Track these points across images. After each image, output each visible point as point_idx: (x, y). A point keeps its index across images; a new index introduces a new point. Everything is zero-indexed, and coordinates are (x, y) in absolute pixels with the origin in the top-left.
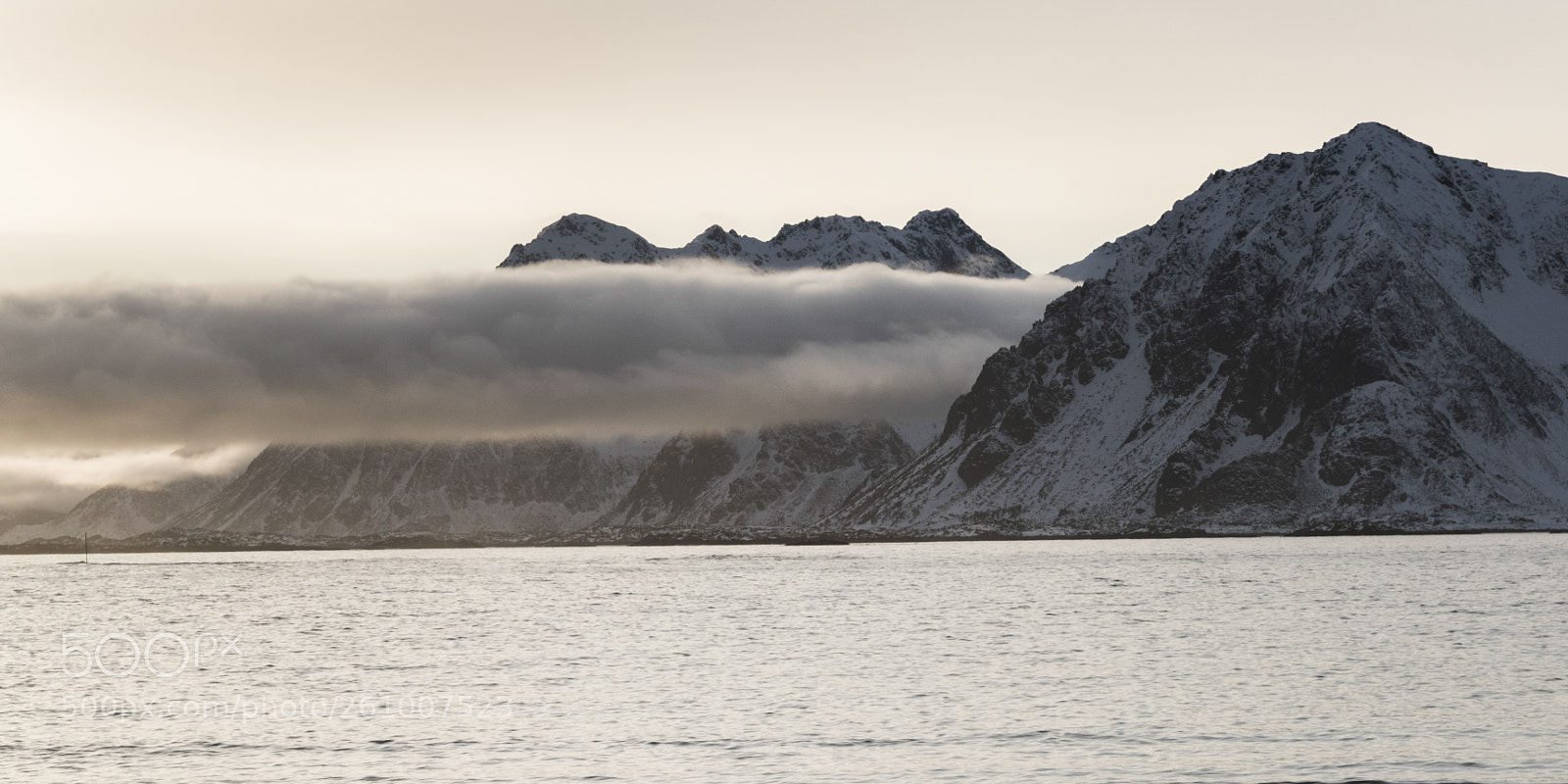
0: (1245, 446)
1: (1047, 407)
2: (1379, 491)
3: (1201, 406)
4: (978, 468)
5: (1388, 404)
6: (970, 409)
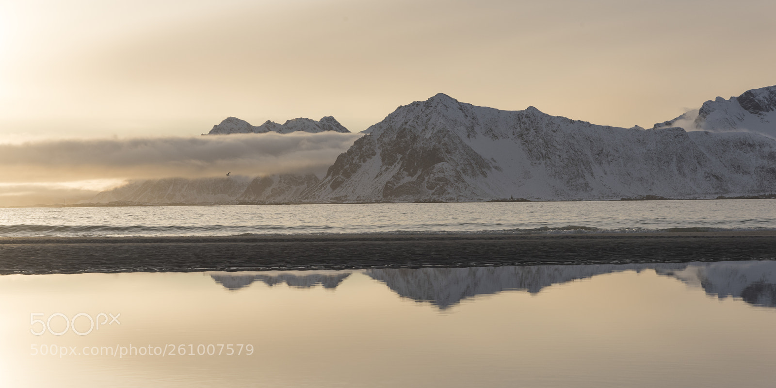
0: (406, 179)
1: (354, 168)
2: (442, 192)
3: (395, 169)
4: (335, 185)
5: (445, 168)
6: (334, 169)
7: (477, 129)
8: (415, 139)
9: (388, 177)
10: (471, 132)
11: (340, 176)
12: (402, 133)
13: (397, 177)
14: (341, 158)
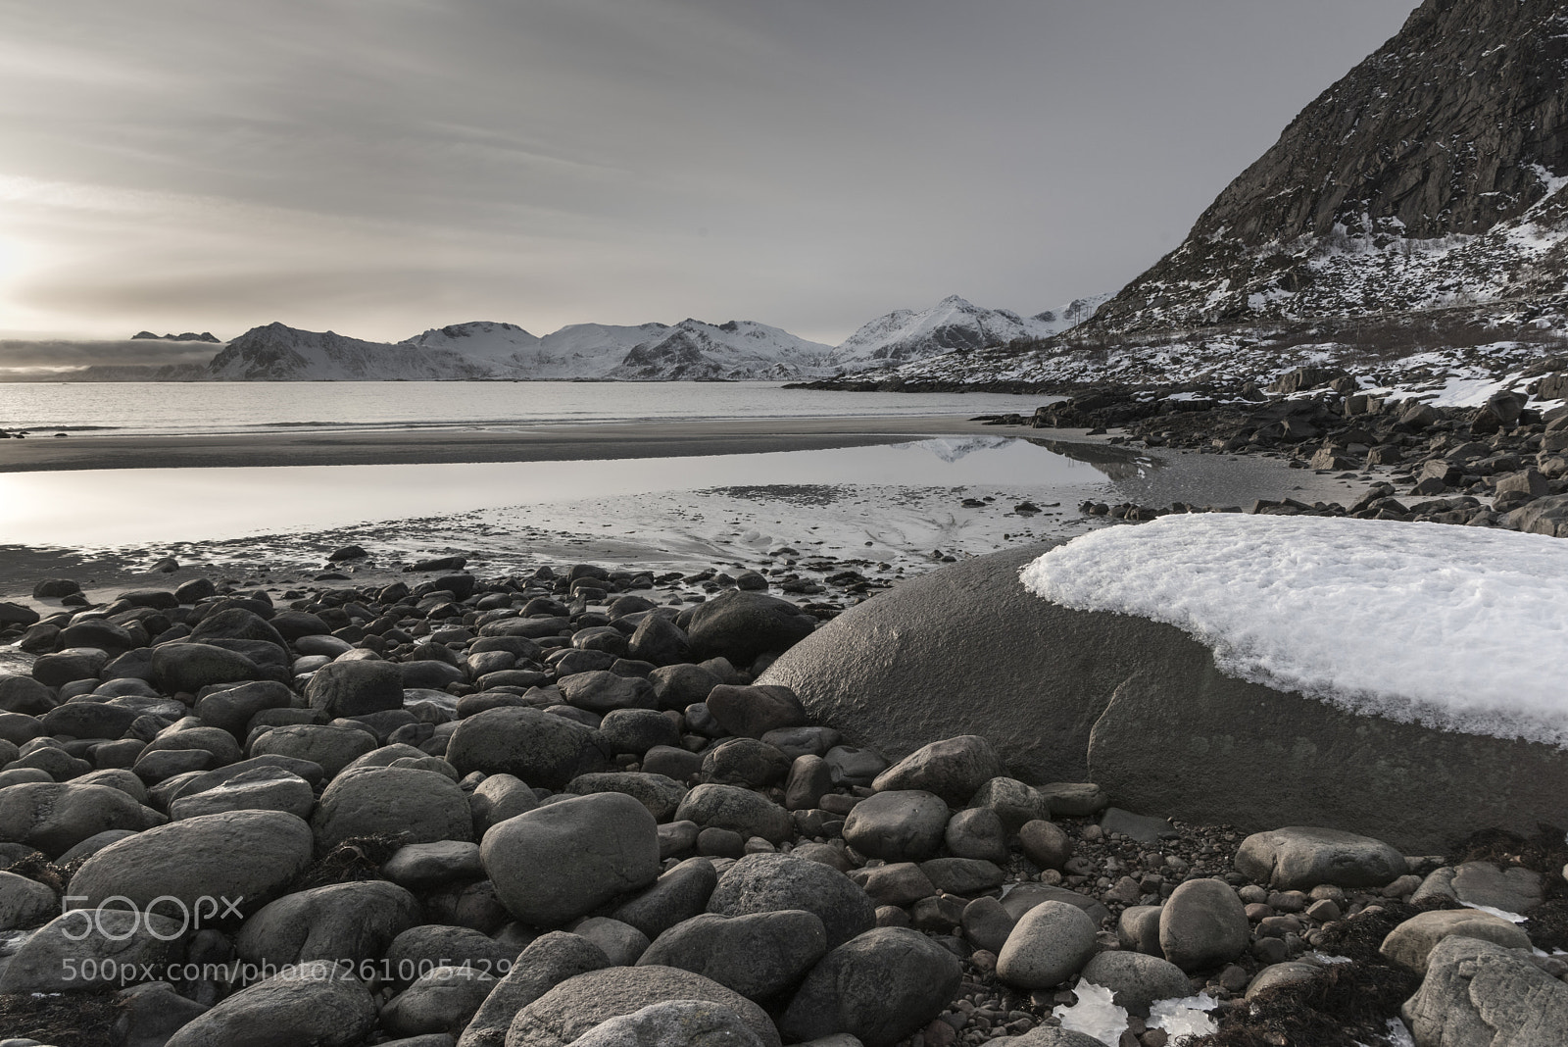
0: (258, 369)
1: (227, 362)
3: (252, 363)
5: (282, 363)
6: (214, 362)
7: (299, 342)
8: (262, 346)
9: (247, 367)
10: (295, 343)
11: (218, 366)
12: (254, 343)
13: (253, 367)
14: (217, 356)
